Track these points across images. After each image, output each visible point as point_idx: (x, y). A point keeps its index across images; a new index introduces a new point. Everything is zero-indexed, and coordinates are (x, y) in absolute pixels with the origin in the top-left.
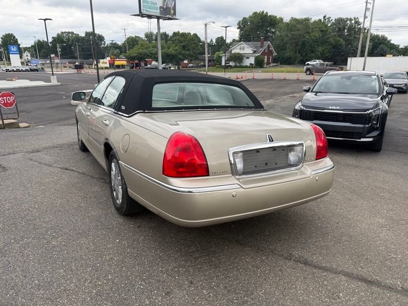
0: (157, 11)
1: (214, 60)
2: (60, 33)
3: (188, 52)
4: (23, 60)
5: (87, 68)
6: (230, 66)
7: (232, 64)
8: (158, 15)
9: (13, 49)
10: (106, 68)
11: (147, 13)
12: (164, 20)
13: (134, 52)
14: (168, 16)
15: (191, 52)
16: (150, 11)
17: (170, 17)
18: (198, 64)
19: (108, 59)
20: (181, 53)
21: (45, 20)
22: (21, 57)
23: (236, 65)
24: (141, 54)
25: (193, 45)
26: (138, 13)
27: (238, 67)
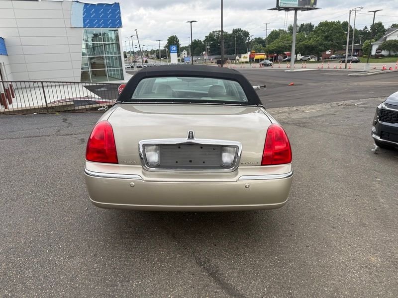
0: (295, 3)
1: (362, 50)
2: (212, 32)
3: (330, 42)
4: (179, 58)
5: (229, 63)
6: (383, 56)
7: (384, 53)
8: (296, 6)
9: (174, 48)
10: (247, 62)
11: (284, 6)
12: (302, 10)
13: (272, 46)
14: (306, 7)
15: (335, 43)
16: (288, 4)
17: (309, 7)
18: (342, 55)
19: (249, 53)
20: (322, 44)
21: (191, 22)
22: (178, 56)
23: (390, 54)
24: (280, 47)
25: (338, 35)
26: (275, 7)
27: (392, 56)
